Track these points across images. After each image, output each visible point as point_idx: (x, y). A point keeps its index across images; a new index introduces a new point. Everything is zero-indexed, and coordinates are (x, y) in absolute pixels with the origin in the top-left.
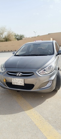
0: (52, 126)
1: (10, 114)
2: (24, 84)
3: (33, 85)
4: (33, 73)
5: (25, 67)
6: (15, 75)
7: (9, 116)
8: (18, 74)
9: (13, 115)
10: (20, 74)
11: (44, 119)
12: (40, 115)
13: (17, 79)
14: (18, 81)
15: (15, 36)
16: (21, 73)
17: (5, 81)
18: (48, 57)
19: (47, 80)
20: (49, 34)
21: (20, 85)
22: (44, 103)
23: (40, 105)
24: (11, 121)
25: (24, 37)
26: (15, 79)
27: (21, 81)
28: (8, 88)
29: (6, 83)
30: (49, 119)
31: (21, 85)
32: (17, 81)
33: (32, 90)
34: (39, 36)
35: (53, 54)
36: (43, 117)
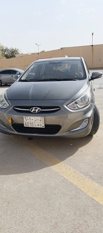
0: (97, 183)
1: (27, 172)
2: (44, 125)
3: (60, 126)
4: (58, 107)
5: (44, 99)
6: (29, 112)
7: (26, 175)
8: (33, 110)
9: (32, 173)
10: (37, 110)
11: (82, 175)
12: (74, 170)
13: (32, 118)
14: (35, 121)
15: (3, 50)
16: (39, 108)
17: (10, 121)
18: (78, 82)
19: (81, 119)
20: (61, 48)
21: (37, 127)
22: (76, 153)
23: (71, 157)
24: (31, 181)
25: (18, 53)
26: (29, 117)
27: (39, 120)
28: (16, 133)
29: (12, 125)
30: (91, 174)
31: (39, 127)
32: (33, 121)
33: (57, 135)
34: (43, 52)
35: (85, 77)
36: (81, 172)
